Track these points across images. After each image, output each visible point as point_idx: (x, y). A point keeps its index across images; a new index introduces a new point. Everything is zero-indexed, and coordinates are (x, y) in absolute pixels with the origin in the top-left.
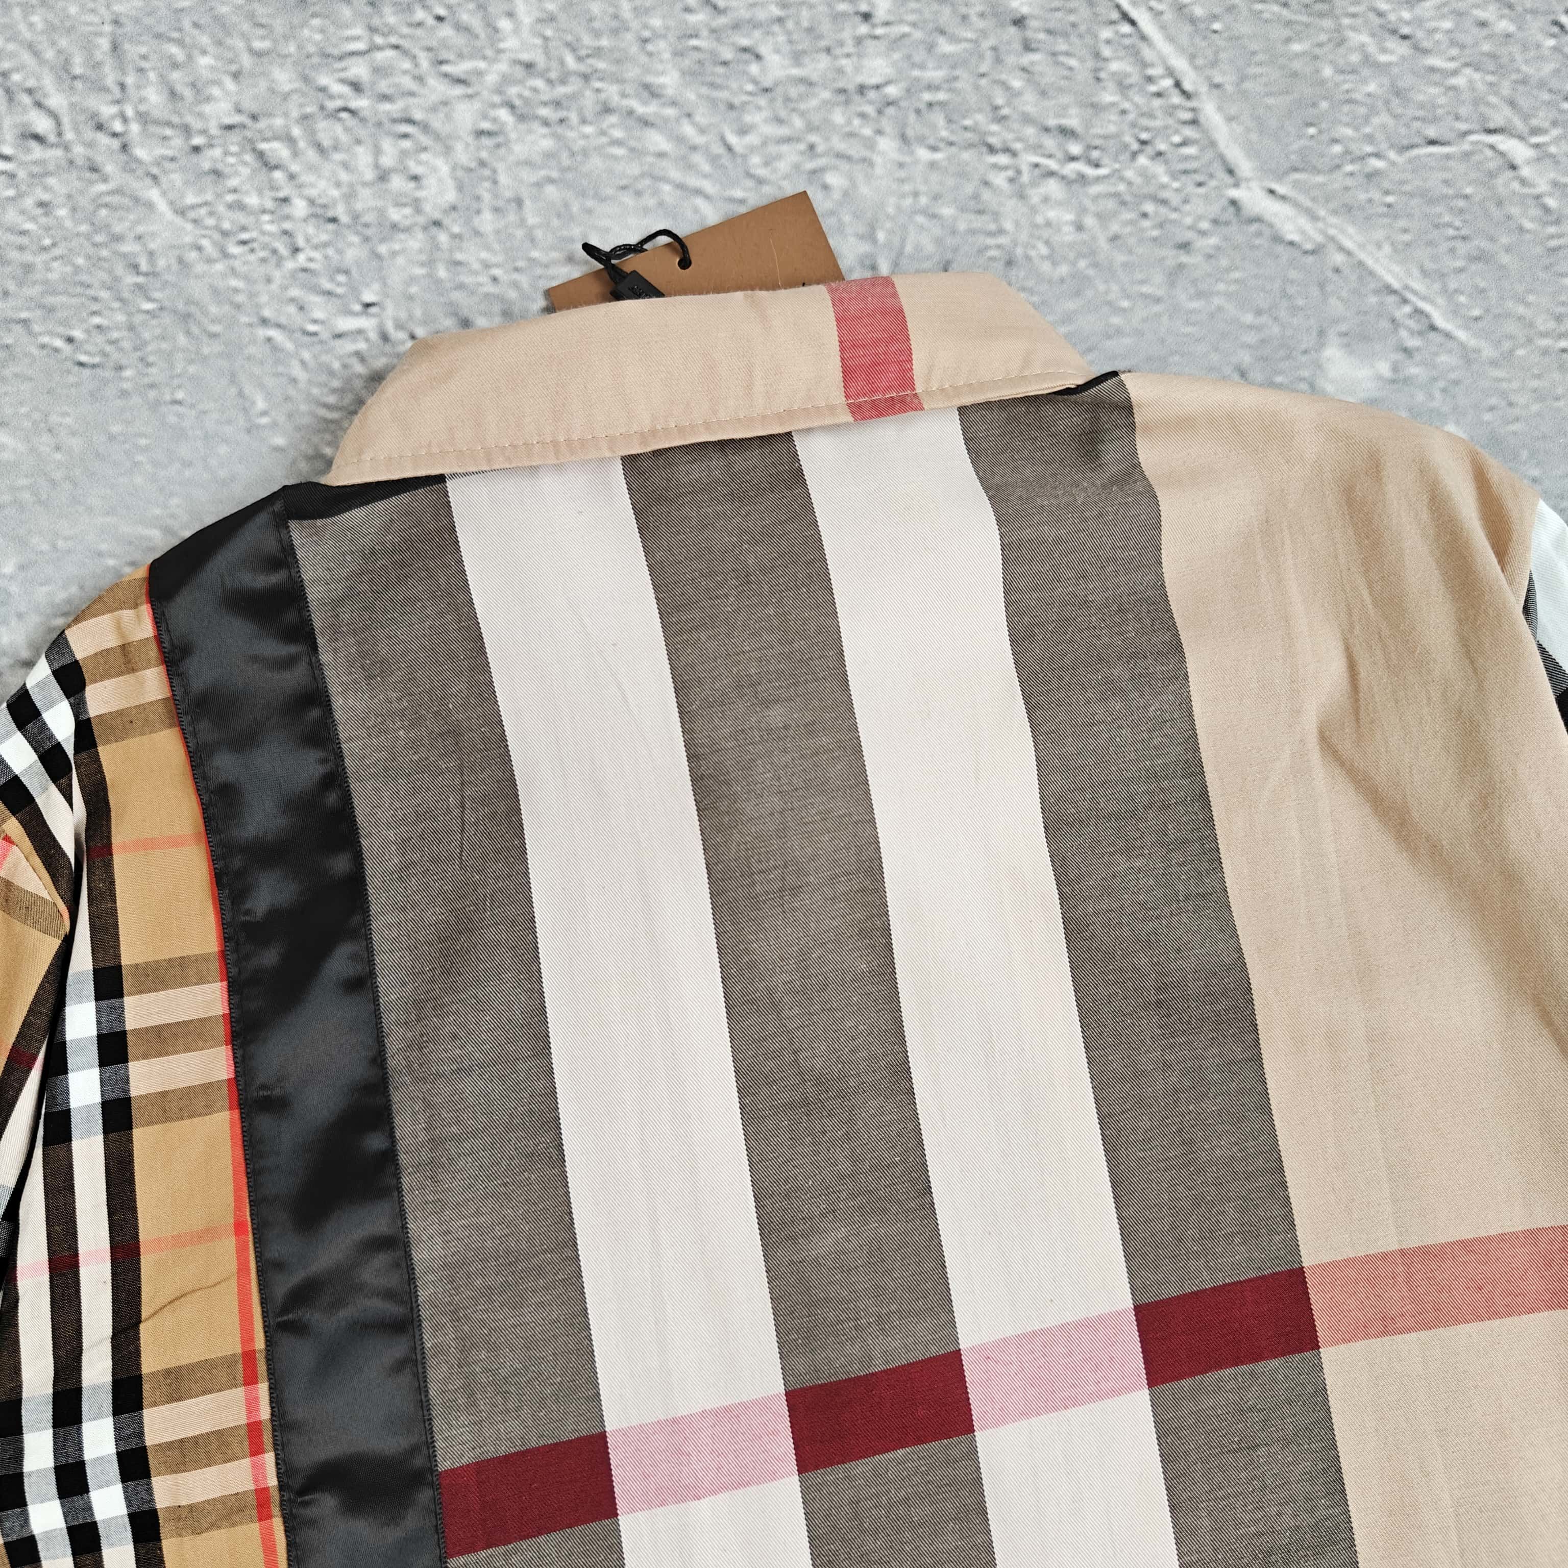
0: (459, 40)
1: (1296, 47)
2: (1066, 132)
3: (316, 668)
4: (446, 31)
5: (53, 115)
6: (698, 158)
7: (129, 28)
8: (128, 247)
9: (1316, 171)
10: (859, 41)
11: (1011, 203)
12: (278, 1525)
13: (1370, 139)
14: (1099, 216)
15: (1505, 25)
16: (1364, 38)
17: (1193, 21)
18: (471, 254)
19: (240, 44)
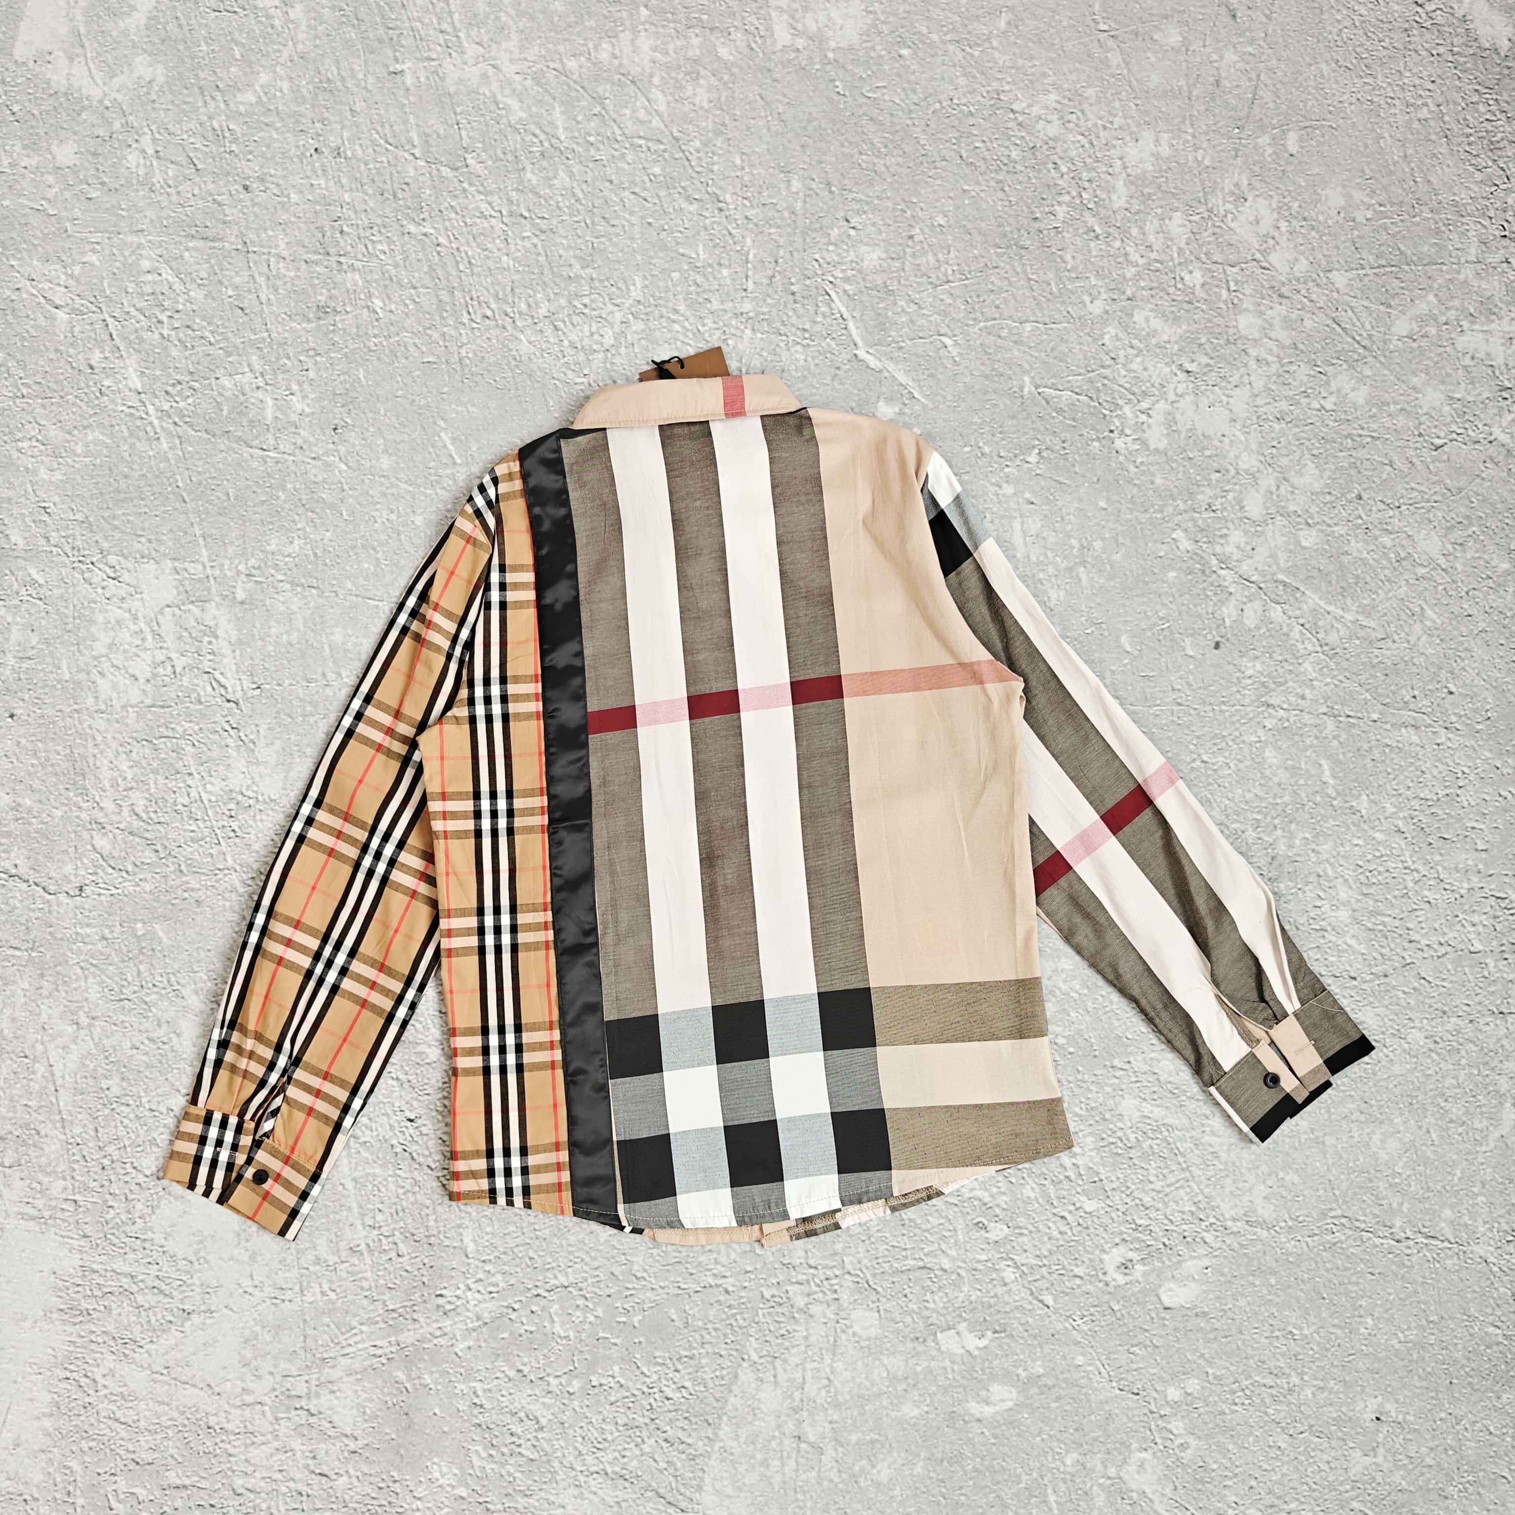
0: (618, 292)
1: (881, 305)
2: (804, 330)
3: (565, 483)
4: (614, 289)
5: (493, 311)
6: (689, 334)
7: (516, 284)
8: (514, 353)
9: (883, 346)
10: (742, 298)
11: (785, 352)
12: (542, 722)
13: (901, 336)
14: (814, 358)
15: (949, 301)
16: (903, 303)
17: (849, 296)
18: (617, 360)
19: (550, 291)
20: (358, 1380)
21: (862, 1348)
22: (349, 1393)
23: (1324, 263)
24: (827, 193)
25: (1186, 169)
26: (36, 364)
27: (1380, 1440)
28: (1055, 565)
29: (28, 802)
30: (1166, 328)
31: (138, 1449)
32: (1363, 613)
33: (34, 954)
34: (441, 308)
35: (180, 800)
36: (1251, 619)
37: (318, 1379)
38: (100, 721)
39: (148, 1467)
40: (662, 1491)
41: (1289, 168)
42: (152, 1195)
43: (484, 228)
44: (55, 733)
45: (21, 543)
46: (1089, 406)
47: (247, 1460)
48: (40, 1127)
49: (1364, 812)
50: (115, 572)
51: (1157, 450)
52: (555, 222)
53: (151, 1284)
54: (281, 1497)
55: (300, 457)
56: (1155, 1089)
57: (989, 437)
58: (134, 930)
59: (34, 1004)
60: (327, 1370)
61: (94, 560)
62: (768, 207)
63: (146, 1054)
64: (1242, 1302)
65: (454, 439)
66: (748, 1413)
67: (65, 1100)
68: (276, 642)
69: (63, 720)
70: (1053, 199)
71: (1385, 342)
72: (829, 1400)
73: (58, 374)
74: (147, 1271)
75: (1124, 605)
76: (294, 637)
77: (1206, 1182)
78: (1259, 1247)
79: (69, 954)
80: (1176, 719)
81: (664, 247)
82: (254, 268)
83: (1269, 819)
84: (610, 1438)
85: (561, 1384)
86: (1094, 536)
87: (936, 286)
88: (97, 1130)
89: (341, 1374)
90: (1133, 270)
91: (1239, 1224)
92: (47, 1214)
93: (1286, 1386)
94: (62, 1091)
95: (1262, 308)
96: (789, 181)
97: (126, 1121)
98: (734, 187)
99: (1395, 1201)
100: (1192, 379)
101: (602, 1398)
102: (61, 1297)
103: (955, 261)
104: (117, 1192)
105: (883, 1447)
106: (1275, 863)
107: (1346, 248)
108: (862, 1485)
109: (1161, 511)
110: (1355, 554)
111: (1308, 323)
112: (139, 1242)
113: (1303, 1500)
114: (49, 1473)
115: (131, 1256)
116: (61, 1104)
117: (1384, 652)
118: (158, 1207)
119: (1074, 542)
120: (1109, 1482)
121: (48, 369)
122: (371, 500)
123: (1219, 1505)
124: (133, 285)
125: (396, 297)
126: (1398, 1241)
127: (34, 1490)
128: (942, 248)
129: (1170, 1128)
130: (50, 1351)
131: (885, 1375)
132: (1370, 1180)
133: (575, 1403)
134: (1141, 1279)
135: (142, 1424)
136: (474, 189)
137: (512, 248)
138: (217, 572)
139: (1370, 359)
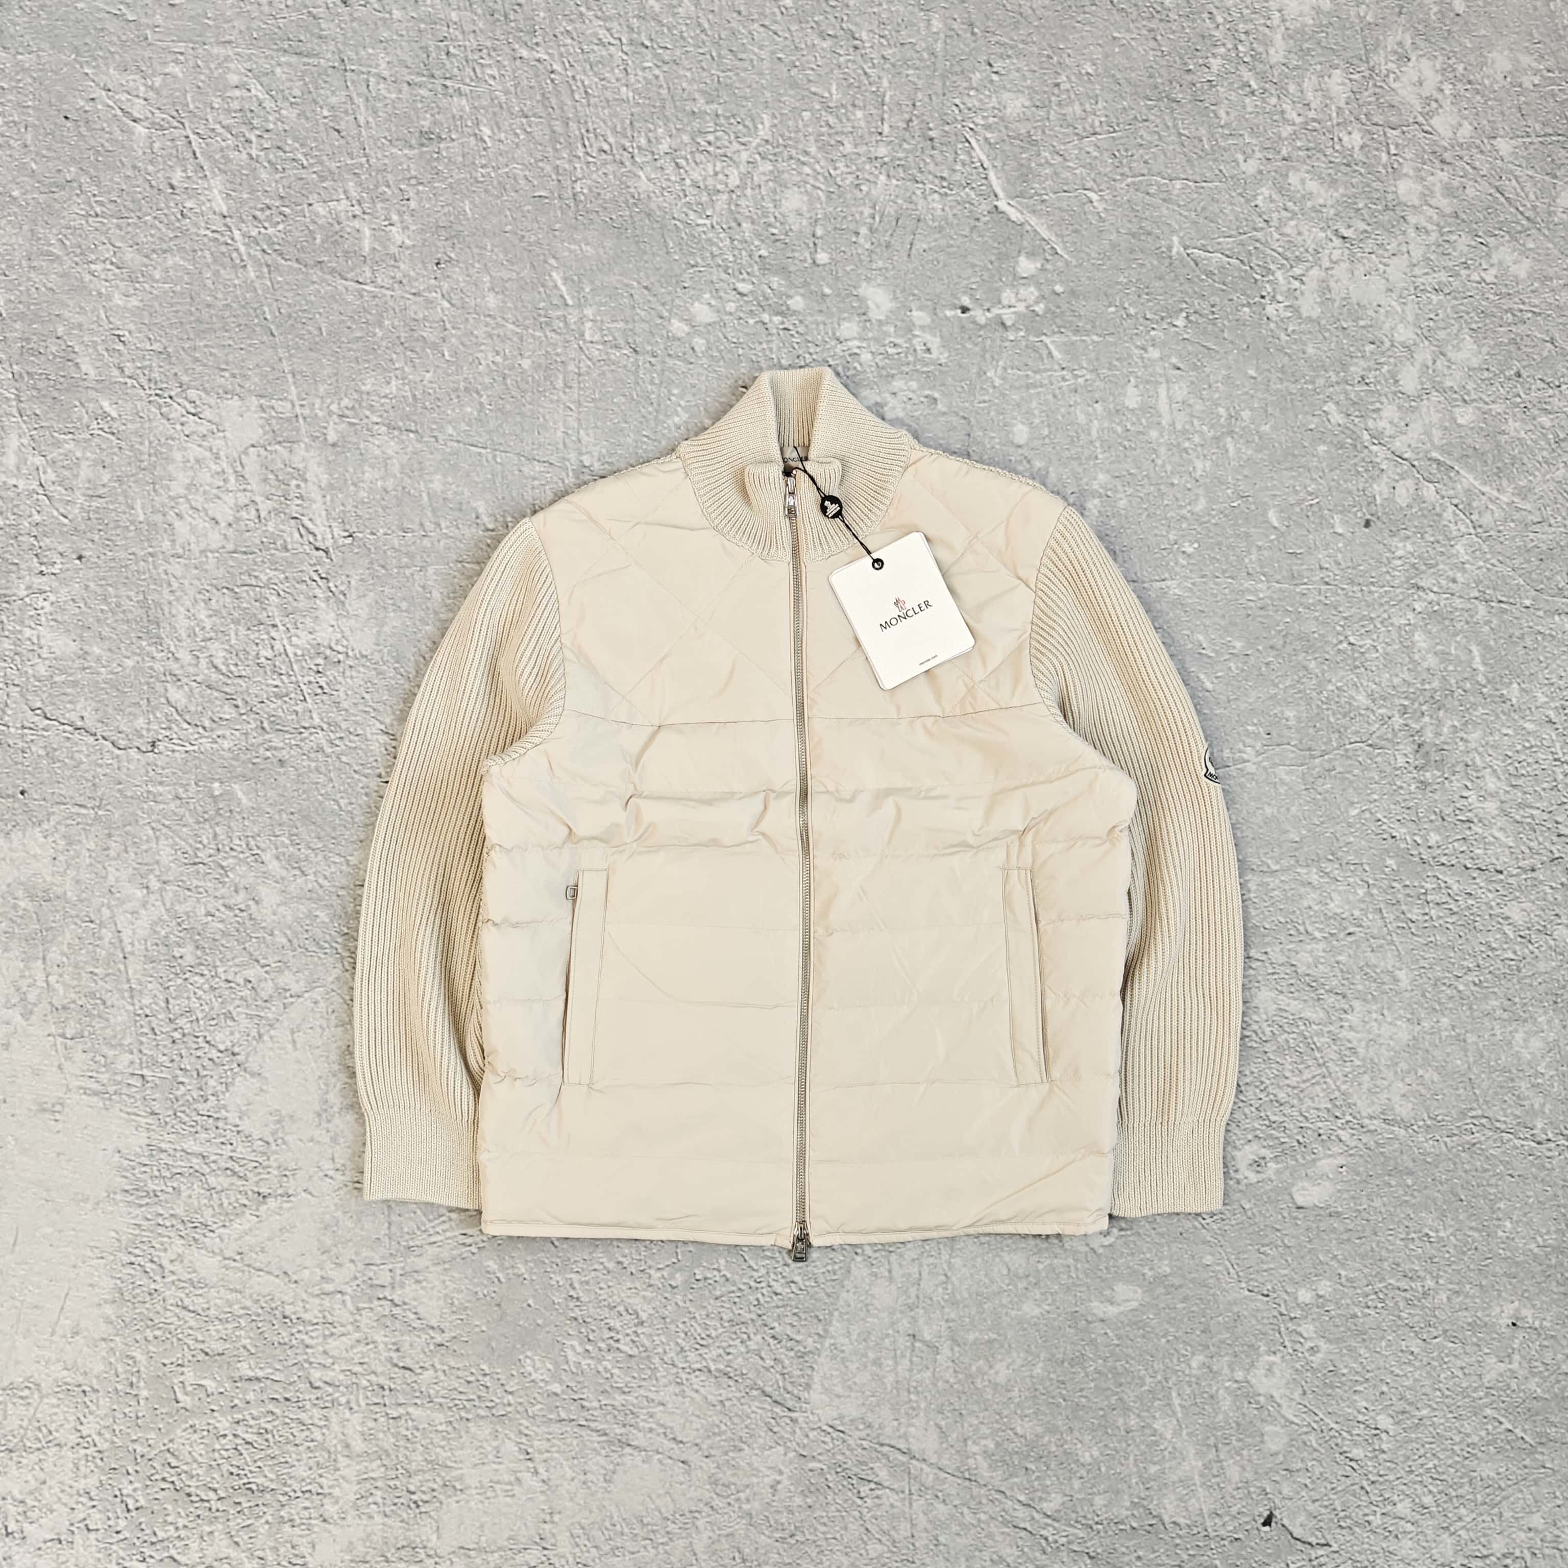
0: (745, 130)
1: (1024, 156)
2: (943, 178)
4: (740, 127)
5: (611, 145)
6: (820, 177)
7: (636, 117)
8: (632, 190)
9: (1024, 198)
10: (877, 141)
13: (1044, 189)
14: (950, 207)
15: (1095, 154)
16: (1047, 154)
17: (990, 144)
19: (672, 126)
20: (445, 1270)
21: (982, 1244)
22: (437, 1283)
23: (1487, 128)
24: (969, 35)
25: (1348, 25)
26: (111, 180)
27: (1515, 1346)
28: (1201, 433)
29: (97, 650)
30: (1322, 192)
31: (208, 1339)
32: (1519, 495)
33: (100, 813)
34: (554, 139)
35: (263, 653)
36: (1403, 496)
37: (403, 1268)
38: (177, 566)
39: (217, 1358)
40: (768, 1389)
41: (1455, 28)
42: (226, 1071)
43: (602, 56)
44: (127, 578)
45: (92, 373)
46: (1241, 270)
47: (325, 1352)
48: (107, 997)
49: (1514, 701)
50: (195, 407)
51: (1310, 319)
52: (678, 53)
53: (224, 1165)
54: (361, 1391)
55: (398, 293)
56: (1293, 981)
57: (1134, 298)
58: (211, 789)
59: (100, 866)
60: (412, 1258)
61: (172, 394)
62: (906, 47)
63: (222, 921)
64: (1377, 1203)
65: (565, 279)
66: (861, 1310)
67: (135, 967)
68: (371, 488)
69: (136, 564)
70: (1208, 50)
71: (1550, 213)
72: (946, 1297)
73: (136, 192)
74: (219, 1151)
75: (1272, 478)
76: (390, 483)
77: (1342, 1078)
78: (1396, 1146)
79: (139, 813)
80: (1323, 598)
81: (794, 85)
82: (352, 88)
83: (1416, 705)
84: (713, 1335)
85: (663, 1277)
86: (1243, 405)
87: (1083, 138)
88: (167, 1001)
89: (428, 1263)
90: (1289, 128)
91: (1375, 1122)
92: (111, 1089)
93: (1420, 1289)
94: (131, 958)
95: (1423, 173)
96: (929, 20)
97: (200, 993)
98: (871, 23)
99: (1537, 1102)
100: (1348, 245)
101: (707, 1293)
102: (126, 1177)
103: (1104, 112)
104: (188, 1067)
105: (1002, 1346)
106: (1423, 750)
107: (1512, 114)
108: (979, 1386)
109: (1313, 382)
110: (1513, 434)
111: (1470, 191)
112: (211, 1120)
113: (1435, 1406)
114: (111, 1363)
115: (203, 1136)
116: (130, 972)
117: (1539, 535)
118: (233, 1084)
119: (1222, 411)
120: (1236, 1385)
121: (124, 187)
122: (474, 340)
123: (1350, 1411)
124: (219, 100)
125: (505, 125)
126: (1539, 1143)
127: (94, 1381)
128: (1090, 97)
129: (1308, 1022)
130: (113, 1234)
131: (1005, 1272)
132: (1512, 1080)
133: (679, 1297)
134: (1273, 1178)
135: (212, 1312)
136: (592, 13)
137: (632, 79)
138: (307, 412)
139: (1533, 231)
